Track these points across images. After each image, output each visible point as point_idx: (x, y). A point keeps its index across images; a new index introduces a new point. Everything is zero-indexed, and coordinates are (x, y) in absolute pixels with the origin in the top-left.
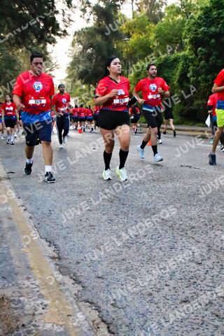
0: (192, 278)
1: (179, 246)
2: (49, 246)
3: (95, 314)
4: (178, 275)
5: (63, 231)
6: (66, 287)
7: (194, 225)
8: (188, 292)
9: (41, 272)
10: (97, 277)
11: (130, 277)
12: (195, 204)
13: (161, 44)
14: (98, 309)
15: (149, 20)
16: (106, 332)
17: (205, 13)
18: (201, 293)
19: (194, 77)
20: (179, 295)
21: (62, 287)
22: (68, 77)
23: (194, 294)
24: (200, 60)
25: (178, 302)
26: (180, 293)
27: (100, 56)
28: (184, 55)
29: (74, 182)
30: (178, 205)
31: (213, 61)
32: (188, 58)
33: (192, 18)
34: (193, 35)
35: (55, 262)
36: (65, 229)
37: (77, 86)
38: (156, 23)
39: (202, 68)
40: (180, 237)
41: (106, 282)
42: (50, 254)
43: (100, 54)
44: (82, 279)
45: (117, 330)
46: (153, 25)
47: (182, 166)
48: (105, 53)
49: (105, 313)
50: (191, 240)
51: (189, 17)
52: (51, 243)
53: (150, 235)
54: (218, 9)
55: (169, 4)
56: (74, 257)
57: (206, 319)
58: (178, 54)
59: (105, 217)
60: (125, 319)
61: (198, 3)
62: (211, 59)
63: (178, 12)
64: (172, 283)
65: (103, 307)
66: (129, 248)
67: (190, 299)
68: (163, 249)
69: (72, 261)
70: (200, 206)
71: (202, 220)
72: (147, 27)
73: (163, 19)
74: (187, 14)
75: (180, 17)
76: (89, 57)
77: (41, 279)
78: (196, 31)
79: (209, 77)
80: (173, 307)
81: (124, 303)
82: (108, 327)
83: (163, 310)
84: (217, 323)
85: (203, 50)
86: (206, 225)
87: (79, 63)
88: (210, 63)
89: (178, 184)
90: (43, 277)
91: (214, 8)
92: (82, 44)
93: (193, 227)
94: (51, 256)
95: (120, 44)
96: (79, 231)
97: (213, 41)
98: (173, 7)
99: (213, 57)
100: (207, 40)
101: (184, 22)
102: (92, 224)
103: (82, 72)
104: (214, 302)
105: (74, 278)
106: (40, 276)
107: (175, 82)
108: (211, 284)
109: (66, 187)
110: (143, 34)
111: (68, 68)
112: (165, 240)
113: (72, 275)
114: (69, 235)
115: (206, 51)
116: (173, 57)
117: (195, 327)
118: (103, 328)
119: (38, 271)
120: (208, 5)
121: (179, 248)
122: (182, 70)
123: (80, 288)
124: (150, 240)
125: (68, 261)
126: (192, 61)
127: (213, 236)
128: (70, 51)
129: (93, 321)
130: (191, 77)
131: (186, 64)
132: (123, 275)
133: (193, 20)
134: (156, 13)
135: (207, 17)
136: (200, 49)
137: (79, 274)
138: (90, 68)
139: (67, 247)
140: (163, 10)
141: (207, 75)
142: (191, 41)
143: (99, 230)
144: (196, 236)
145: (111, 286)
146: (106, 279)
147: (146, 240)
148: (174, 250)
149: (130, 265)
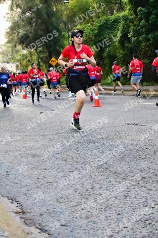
0: (147, 220)
1: (132, 194)
2: (12, 203)
4: (134, 218)
5: (23, 189)
6: (33, 236)
7: (145, 176)
8: (145, 231)
9: (8, 225)
10: (61, 225)
11: (91, 223)
12: (144, 157)
18: (156, 231)
19: (135, 37)
20: (137, 235)
21: (30, 236)
22: (7, 43)
23: (150, 233)
24: (140, 20)
26: (138, 233)
27: (40, 20)
28: (124, 16)
29: (26, 145)
30: (128, 160)
31: (153, 21)
32: (128, 18)
35: (19, 216)
36: (24, 187)
37: (17, 51)
39: (142, 27)
40: (133, 187)
41: (71, 229)
42: (13, 209)
43: (40, 18)
44: (47, 228)
47: (129, 124)
48: (45, 16)
50: (143, 189)
52: (12, 200)
53: (104, 187)
56: (37, 210)
58: (118, 15)
59: (61, 174)
62: (151, 18)
64: (129, 225)
66: (87, 199)
67: (147, 237)
68: (118, 198)
69: (35, 214)
70: (149, 158)
71: (152, 171)
76: (29, 21)
77: (9, 231)
79: (149, 36)
85: (143, 9)
86: (156, 175)
87: (19, 28)
88: (150, 22)
89: (127, 141)
90: (10, 229)
92: (20, 8)
93: (145, 178)
94: (15, 211)
95: (59, 7)
96: (38, 187)
99: (153, 16)
102: (49, 181)
103: (22, 37)
105: (40, 228)
106: (8, 229)
107: (116, 43)
109: (19, 150)
111: (7, 33)
113: (37, 225)
114: (29, 192)
115: (145, 11)
116: (113, 18)
119: (5, 225)
121: (133, 196)
122: (123, 31)
123: (47, 235)
124: (105, 191)
125: (32, 214)
126: (132, 21)
128: (8, 16)
130: (132, 37)
131: (126, 25)
132: (85, 222)
136: (139, 8)
137: (44, 224)
138: (31, 33)
139: (29, 202)
141: (147, 34)
142: (130, 1)
143: (57, 185)
144: (148, 185)
145: (75, 232)
146: (70, 226)
147: (101, 191)
148: (128, 198)
149: (89, 214)
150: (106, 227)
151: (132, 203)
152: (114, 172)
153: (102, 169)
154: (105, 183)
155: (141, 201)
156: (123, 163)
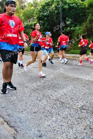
1: (32, 95)
3: (2, 120)
4: (32, 105)
8: (36, 110)
10: (2, 107)
11: (14, 107)
12: (38, 81)
13: (25, 18)
14: (3, 118)
15: (20, 8)
16: (7, 125)
17: (43, 7)
18: (40, 110)
23: (38, 110)
25: (32, 113)
26: (33, 110)
30: (32, 82)
33: (37, 9)
34: (38, 16)
38: (23, 9)
39: (42, 29)
41: (5, 109)
45: (11, 123)
46: (22, 10)
47: (34, 67)
49: (6, 119)
50: (37, 93)
51: (37, 8)
53: (21, 92)
54: (48, 6)
55: (28, 2)
57: (42, 117)
58: (32, 23)
60: (13, 120)
61: (40, 3)
62: (45, 25)
63: (32, 6)
64: (30, 107)
65: (5, 117)
67: (37, 112)
68: (27, 97)
71: (41, 86)
72: (19, 11)
73: (26, 8)
74: (36, 6)
75: (33, 8)
78: (39, 14)
80: (30, 115)
81: (13, 115)
82: (7, 123)
83: (27, 116)
84: (46, 118)
85: (42, 22)
86: (43, 88)
88: (45, 27)
91: (46, 5)
93: (38, 89)
97: (46, 18)
98: (30, 3)
100: (43, 18)
101: (34, 10)
104: (45, 112)
108: (44, 107)
110: (18, 13)
112: (27, 94)
116: (30, 23)
117: (38, 120)
118: (5, 123)
120: (44, 4)
124: (22, 94)
127: (45, 91)
129: (1, 122)
132: (12, 106)
133: (38, 10)
134: (23, 5)
135: (43, 9)
136: (41, 21)
140: (26, 4)
142: (37, 18)
144: (39, 92)
145: (8, 110)
146: (5, 108)
147: (20, 94)
148: (30, 97)
149: (14, 103)
150: (21, 108)
151: (32, 99)
152: (26, 86)
153: (21, 85)
154: (22, 91)
155: (36, 98)
156: (30, 83)
